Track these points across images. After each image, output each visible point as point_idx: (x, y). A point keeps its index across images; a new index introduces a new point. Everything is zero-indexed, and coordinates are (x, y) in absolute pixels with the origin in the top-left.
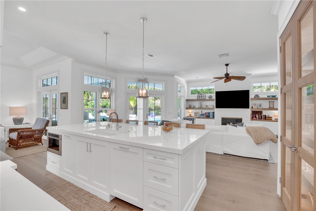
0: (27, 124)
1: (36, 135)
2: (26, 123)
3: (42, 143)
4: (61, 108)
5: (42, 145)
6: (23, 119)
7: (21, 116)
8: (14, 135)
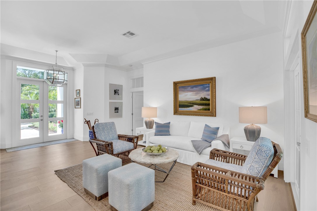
6: (259, 130)
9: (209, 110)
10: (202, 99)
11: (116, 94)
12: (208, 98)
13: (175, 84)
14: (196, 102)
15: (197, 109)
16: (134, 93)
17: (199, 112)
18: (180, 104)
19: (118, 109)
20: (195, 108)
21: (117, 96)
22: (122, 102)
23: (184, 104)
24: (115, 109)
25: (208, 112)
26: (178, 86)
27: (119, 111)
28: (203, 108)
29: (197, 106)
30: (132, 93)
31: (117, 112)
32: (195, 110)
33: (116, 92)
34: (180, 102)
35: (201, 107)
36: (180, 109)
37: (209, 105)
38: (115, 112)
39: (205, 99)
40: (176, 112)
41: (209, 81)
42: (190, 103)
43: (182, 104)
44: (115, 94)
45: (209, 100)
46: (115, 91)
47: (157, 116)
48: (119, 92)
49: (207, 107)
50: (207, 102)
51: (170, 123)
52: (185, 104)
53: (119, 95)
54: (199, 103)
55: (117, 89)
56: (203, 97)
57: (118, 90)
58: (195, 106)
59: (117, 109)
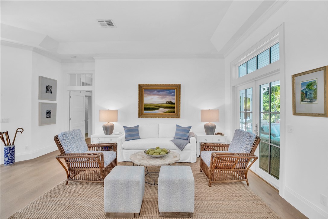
0: (219, 136)
1: (238, 164)
2: (218, 134)
3: (247, 181)
4: (295, 114)
5: (248, 185)
6: (215, 126)
7: (213, 123)
8: (207, 157)
9: (174, 112)
10: (168, 103)
11: (48, 91)
12: (174, 102)
13: (141, 86)
14: (162, 105)
15: (163, 111)
16: (72, 93)
17: (165, 115)
18: (145, 106)
19: (51, 112)
20: (161, 111)
21: (49, 94)
22: (56, 104)
23: (149, 107)
24: (47, 113)
25: (174, 114)
26: (144, 89)
27: (52, 115)
28: (169, 111)
29: (163, 109)
30: (69, 92)
31: (49, 116)
32: (161, 113)
33: (48, 89)
34: (145, 105)
35: (167, 110)
36: (145, 112)
37: (174, 108)
38: (47, 117)
39: (170, 103)
40: (141, 115)
41: (175, 88)
42: (156, 106)
43: (147, 106)
44: (46, 92)
45: (174, 104)
46: (47, 87)
47: (118, 119)
48: (53, 90)
49: (172, 110)
50: (173, 105)
51: (138, 126)
52: (151, 106)
53: (51, 93)
54: (165, 106)
55: (49, 85)
56: (169, 101)
57: (51, 87)
58: (161, 109)
59: (49, 113)
